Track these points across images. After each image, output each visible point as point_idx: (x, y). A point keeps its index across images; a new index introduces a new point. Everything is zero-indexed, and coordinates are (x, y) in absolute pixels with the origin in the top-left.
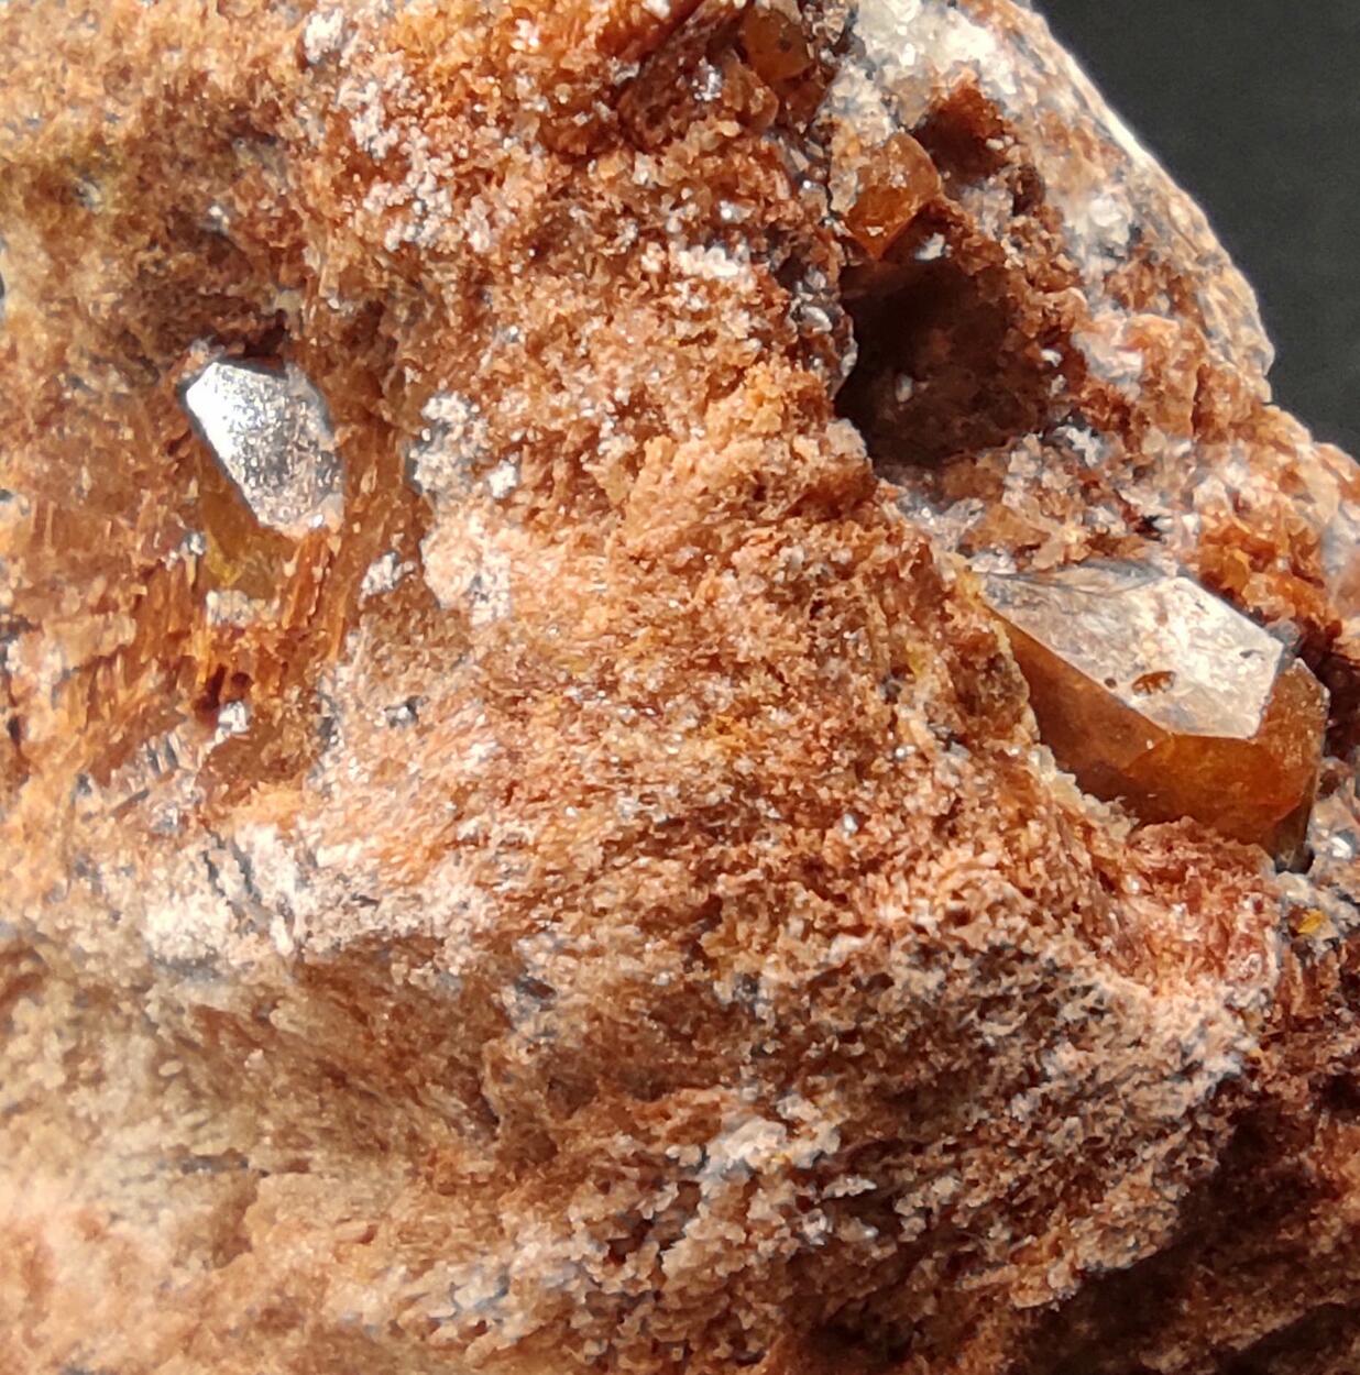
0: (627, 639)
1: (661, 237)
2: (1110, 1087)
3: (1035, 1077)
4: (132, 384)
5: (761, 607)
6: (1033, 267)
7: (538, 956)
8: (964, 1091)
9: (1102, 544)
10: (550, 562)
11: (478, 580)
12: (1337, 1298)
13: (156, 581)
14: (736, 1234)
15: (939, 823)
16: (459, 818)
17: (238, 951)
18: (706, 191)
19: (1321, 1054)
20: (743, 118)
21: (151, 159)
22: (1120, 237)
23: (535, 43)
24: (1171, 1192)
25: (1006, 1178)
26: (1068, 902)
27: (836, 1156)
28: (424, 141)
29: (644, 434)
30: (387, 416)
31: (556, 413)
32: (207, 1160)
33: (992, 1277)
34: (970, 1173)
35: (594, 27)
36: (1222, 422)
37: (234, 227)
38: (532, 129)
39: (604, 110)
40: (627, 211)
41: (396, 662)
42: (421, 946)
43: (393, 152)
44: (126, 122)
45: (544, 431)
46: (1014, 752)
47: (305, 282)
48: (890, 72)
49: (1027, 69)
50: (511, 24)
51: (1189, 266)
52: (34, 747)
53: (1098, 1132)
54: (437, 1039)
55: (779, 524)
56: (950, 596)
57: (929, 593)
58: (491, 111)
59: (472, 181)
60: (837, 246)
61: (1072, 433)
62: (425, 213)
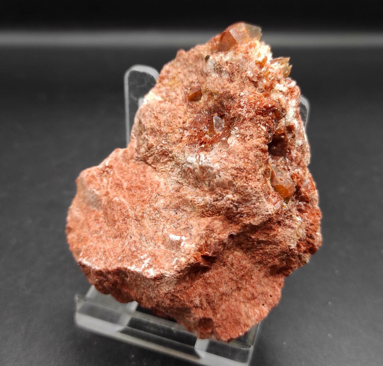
0: (241, 153)
1: (261, 124)
2: (260, 209)
3: (255, 204)
4: (208, 114)
5: (253, 156)
6: (291, 143)
7: (221, 173)
8: (248, 202)
9: (284, 169)
10: (238, 144)
11: (232, 143)
12: (270, 240)
13: (201, 131)
14: (225, 203)
15: (258, 179)
16: (221, 160)
17: (195, 163)
18: (266, 122)
19: (279, 218)
20: (272, 118)
21: (221, 96)
22: (300, 145)
23: (259, 104)
24: (261, 221)
25: (248, 211)
26: (265, 192)
27: (236, 201)
28: (246, 107)
29: (251, 138)
30: (231, 127)
31: (245, 133)
32: (179, 182)
33: (243, 219)
34: (245, 209)
35: (264, 105)
36: (301, 165)
37: (226, 105)
38: (255, 110)
39: (261, 112)
40: (259, 120)
41: (221, 146)
42: (212, 169)
43: (243, 106)
44: (221, 92)
45: (243, 134)
46: (267, 179)
47: (229, 113)
48: (287, 121)
49: (299, 127)
50: (258, 101)
51: (305, 151)
52: (182, 140)
53: (257, 212)
54: (209, 177)
55: (258, 150)
56: (269, 164)
57: (267, 163)
58: (252, 107)
59: (248, 112)
60: (274, 132)
61: (287, 159)
62: (243, 112)
